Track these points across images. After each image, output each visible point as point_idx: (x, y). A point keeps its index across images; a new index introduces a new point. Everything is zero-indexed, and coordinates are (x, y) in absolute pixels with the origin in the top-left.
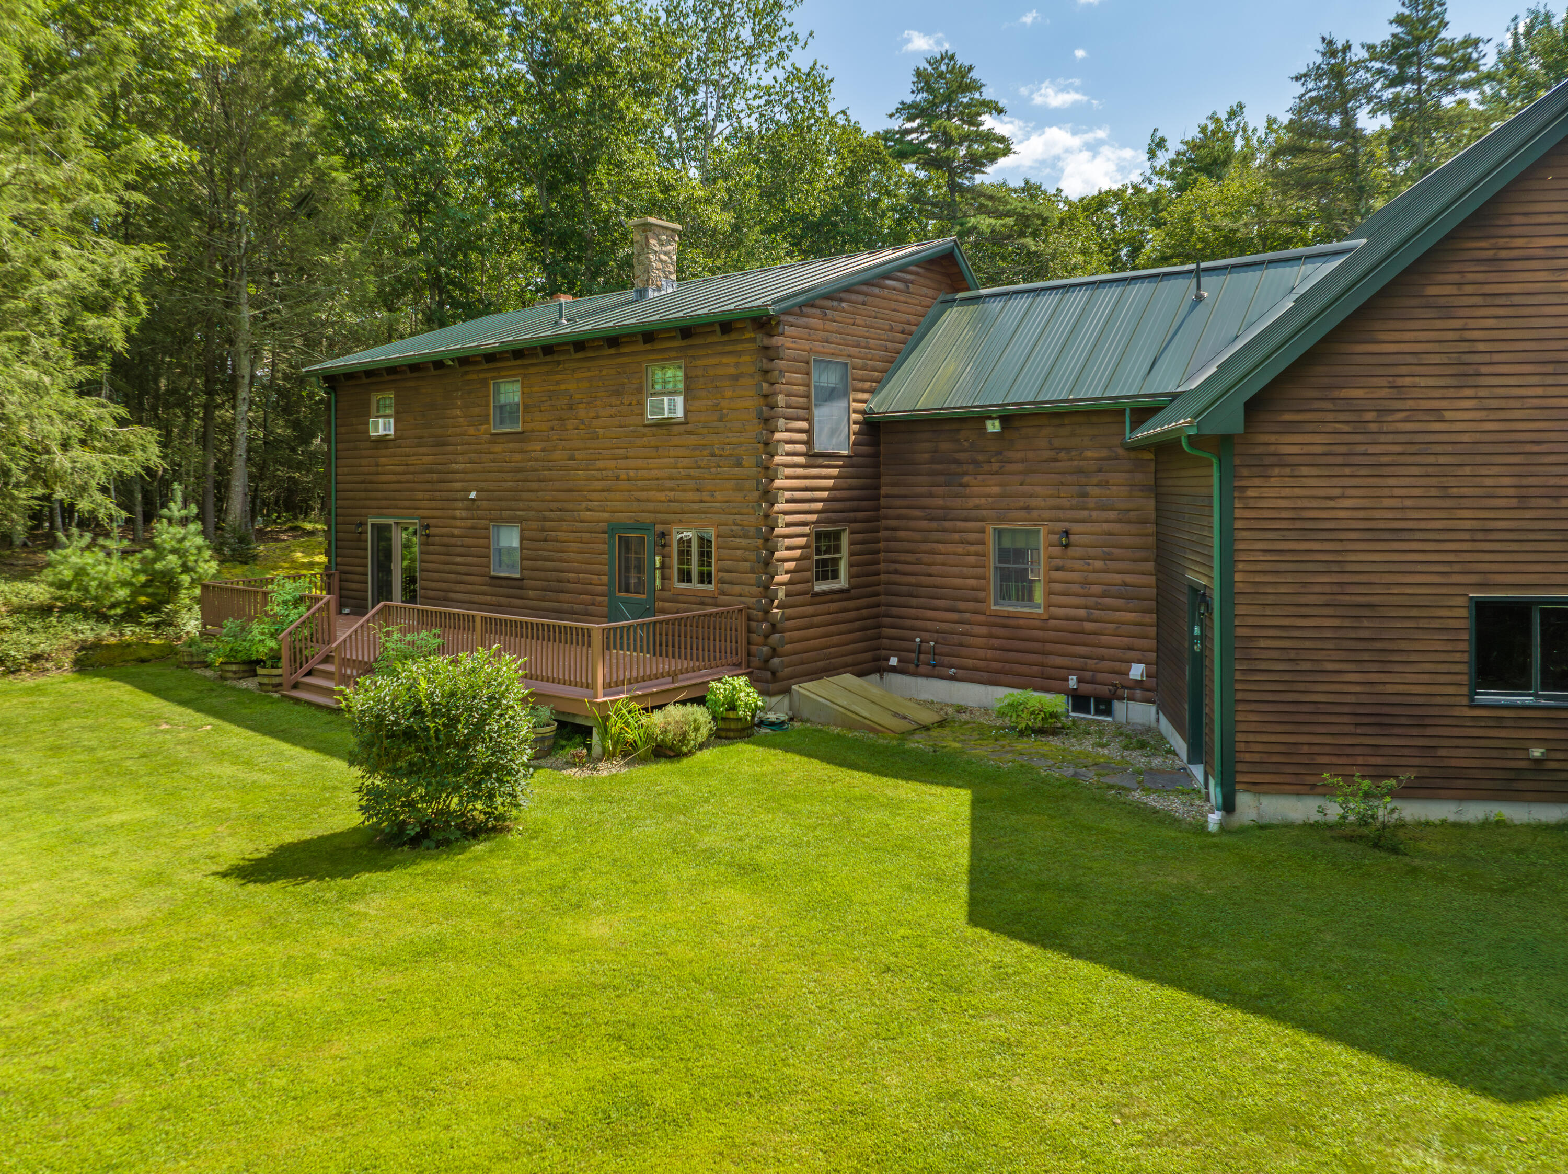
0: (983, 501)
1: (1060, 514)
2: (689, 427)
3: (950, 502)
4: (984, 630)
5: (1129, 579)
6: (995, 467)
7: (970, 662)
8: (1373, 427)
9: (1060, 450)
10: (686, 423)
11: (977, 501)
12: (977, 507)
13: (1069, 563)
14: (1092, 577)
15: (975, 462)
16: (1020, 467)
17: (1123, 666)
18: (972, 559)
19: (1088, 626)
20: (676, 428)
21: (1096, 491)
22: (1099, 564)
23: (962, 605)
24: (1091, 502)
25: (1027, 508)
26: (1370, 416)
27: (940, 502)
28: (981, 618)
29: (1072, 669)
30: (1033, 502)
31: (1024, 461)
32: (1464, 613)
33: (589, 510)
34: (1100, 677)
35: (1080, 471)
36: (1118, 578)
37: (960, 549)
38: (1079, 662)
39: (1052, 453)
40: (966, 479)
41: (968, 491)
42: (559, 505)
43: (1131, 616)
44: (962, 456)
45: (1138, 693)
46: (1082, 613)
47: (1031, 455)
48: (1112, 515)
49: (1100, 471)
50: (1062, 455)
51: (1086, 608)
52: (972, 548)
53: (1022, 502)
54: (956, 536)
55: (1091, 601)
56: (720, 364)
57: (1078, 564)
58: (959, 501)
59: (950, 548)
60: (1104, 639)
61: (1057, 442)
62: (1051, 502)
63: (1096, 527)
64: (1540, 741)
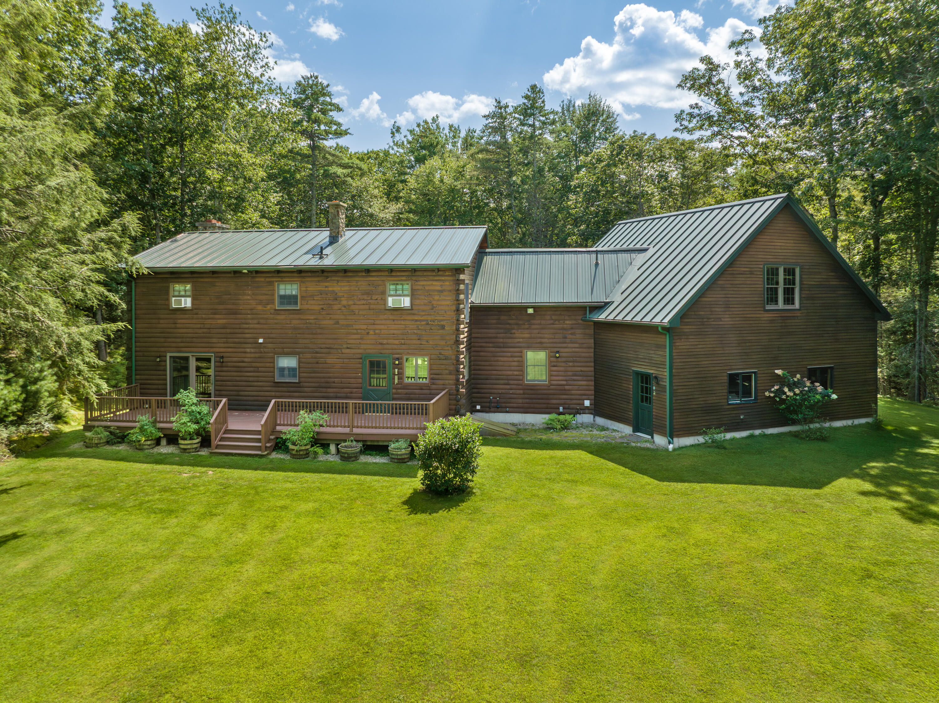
0: (521, 340)
1: (555, 345)
2: (413, 312)
3: (505, 340)
4: (521, 392)
5: (583, 369)
6: (527, 326)
7: (515, 405)
8: (706, 323)
9: (556, 320)
10: (412, 309)
11: (519, 340)
12: (519, 342)
13: (559, 364)
14: (569, 369)
15: (517, 324)
16: (538, 327)
17: (581, 402)
18: (516, 364)
19: (567, 387)
20: (405, 311)
21: (571, 336)
22: (571, 364)
23: (512, 382)
24: (568, 340)
25: (541, 343)
26: (705, 320)
27: (501, 340)
28: (520, 387)
29: (561, 405)
30: (543, 340)
31: (540, 324)
32: (726, 378)
33: (348, 348)
34: (572, 406)
35: (564, 329)
36: (579, 369)
37: (511, 359)
38: (563, 401)
39: (552, 322)
40: (513, 331)
41: (514, 336)
42: (327, 346)
43: (584, 383)
44: (511, 322)
45: (587, 411)
46: (564, 383)
47: (543, 322)
48: (577, 345)
49: (572, 329)
50: (557, 322)
51: (566, 381)
52: (516, 359)
53: (539, 340)
54: (509, 354)
55: (568, 378)
56: (432, 285)
57: (563, 364)
58: (510, 340)
59: (505, 359)
60: (573, 392)
61: (554, 317)
62: (551, 341)
63: (570, 350)
64: (742, 414)
